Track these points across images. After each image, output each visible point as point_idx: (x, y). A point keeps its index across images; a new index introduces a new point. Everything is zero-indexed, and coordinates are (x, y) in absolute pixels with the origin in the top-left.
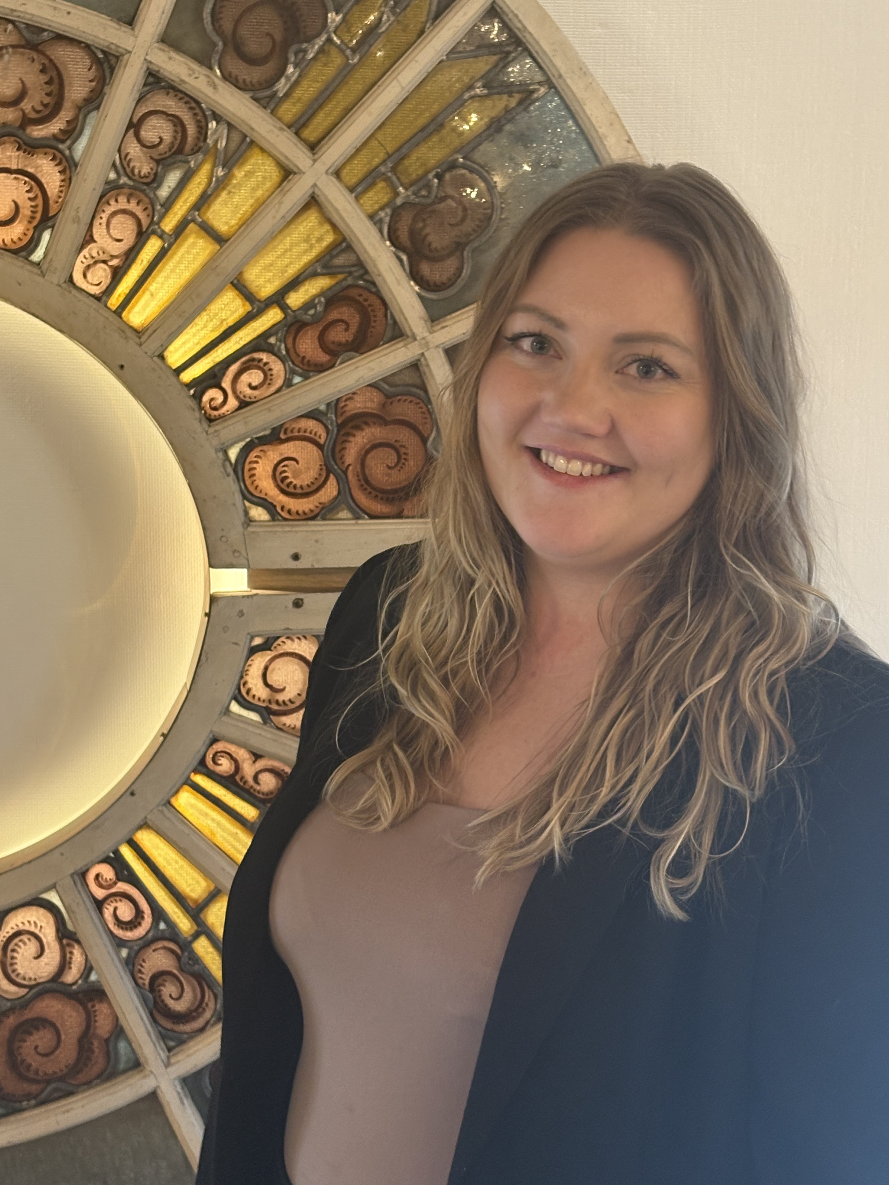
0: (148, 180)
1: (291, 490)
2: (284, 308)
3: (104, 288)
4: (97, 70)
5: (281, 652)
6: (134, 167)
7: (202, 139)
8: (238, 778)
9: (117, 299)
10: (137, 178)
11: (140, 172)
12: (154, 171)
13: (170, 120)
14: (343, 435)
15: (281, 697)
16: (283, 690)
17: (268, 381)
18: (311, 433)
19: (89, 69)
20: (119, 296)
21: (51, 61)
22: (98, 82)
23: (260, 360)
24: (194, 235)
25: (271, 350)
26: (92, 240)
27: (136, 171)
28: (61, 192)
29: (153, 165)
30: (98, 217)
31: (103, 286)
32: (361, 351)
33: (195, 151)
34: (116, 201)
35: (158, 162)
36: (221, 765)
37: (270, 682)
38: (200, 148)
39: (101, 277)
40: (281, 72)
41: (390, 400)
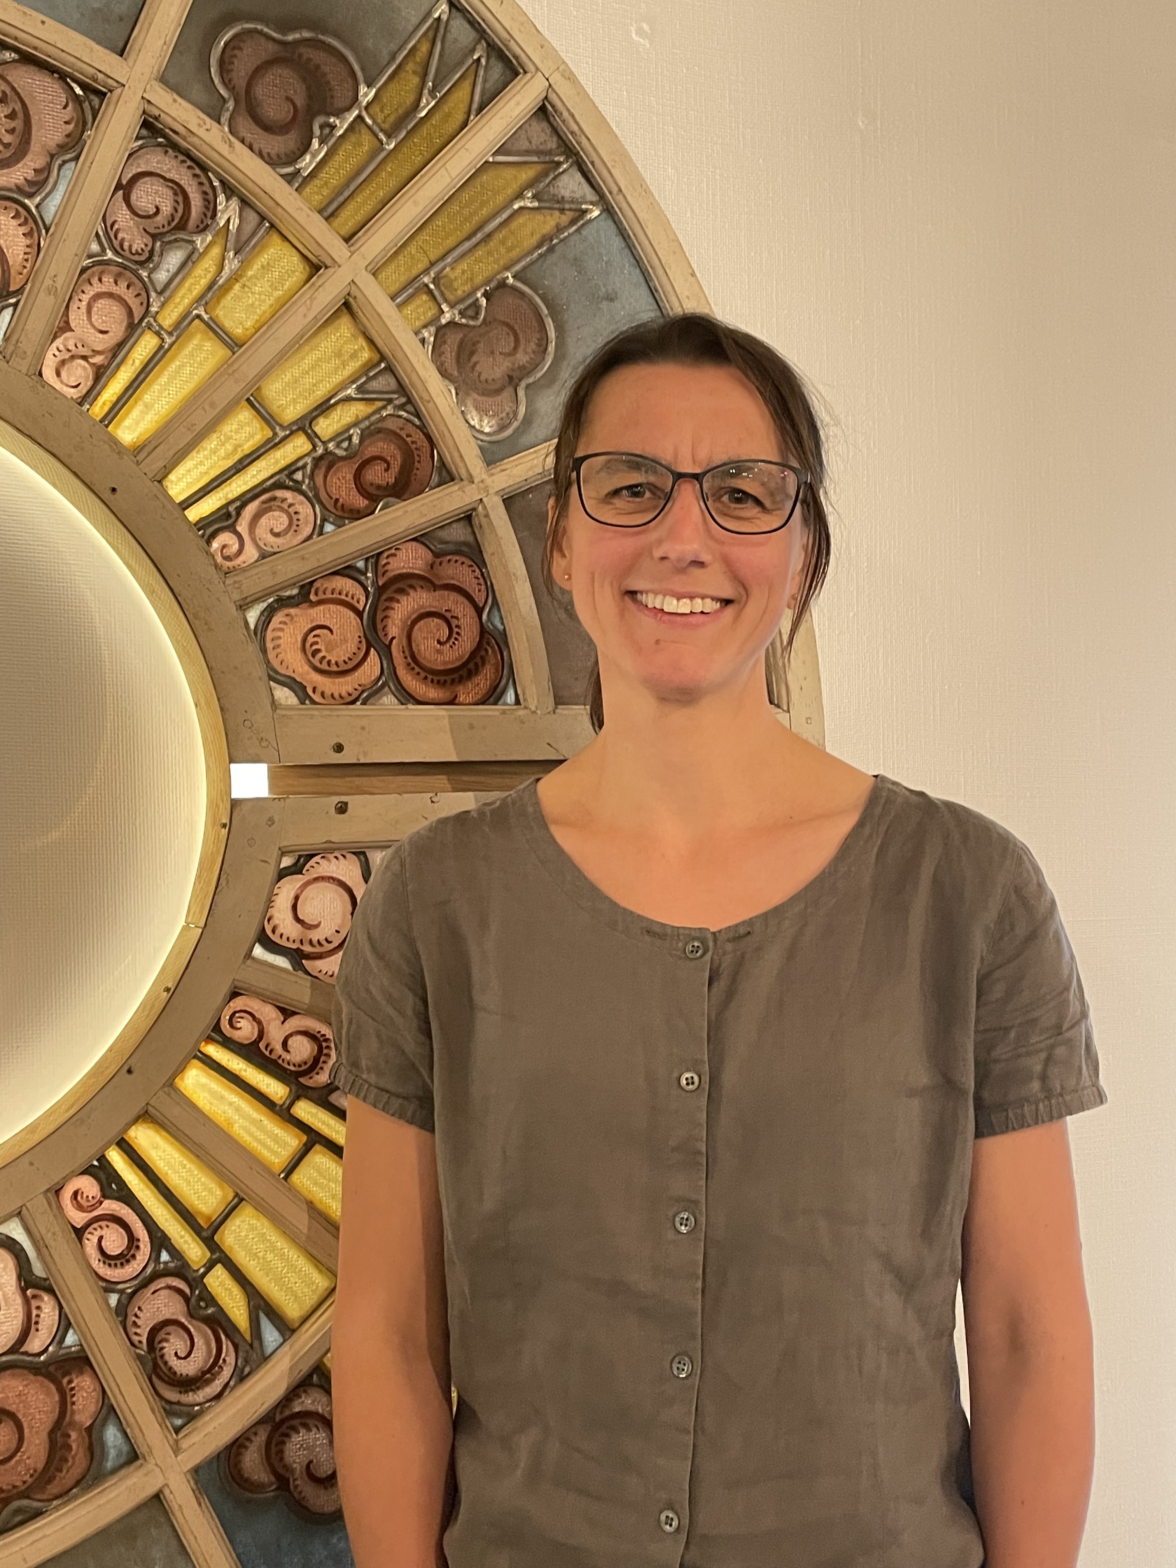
0: (142, 258)
1: (324, 666)
2: (312, 437)
3: (84, 391)
4: (75, 109)
5: (316, 876)
6: (123, 240)
7: (209, 214)
8: (262, 1045)
9: (102, 407)
10: (127, 254)
11: (130, 247)
12: (149, 248)
13: (167, 186)
14: (386, 600)
15: (316, 935)
16: (317, 926)
17: (294, 527)
18: (347, 596)
19: (65, 108)
20: (104, 404)
21: (13, 89)
22: (76, 125)
23: (284, 500)
24: (199, 336)
25: (296, 488)
26: (66, 327)
27: (126, 245)
28: (26, 260)
29: (148, 240)
30: (76, 298)
31: (83, 389)
32: (405, 497)
33: (202, 229)
34: (100, 280)
35: (154, 237)
36: (240, 1028)
37: (301, 917)
38: (207, 226)
39: (80, 376)
40: (305, 147)
41: (439, 560)
